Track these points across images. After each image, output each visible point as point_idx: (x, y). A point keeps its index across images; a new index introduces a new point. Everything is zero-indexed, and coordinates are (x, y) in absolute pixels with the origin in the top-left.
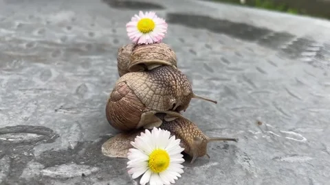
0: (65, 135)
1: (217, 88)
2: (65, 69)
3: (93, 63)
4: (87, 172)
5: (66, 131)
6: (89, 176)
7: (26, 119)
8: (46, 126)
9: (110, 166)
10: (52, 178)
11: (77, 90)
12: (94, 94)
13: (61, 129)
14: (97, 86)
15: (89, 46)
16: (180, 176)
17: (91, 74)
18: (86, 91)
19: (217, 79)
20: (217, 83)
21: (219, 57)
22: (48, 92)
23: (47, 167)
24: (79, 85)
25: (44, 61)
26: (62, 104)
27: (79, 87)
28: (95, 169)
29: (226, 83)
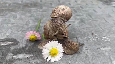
0: (21, 42)
1: (78, 19)
2: (22, 14)
3: (32, 11)
4: (29, 56)
5: (22, 40)
6: (29, 58)
7: (8, 36)
8: (15, 38)
9: (37, 54)
10: (16, 59)
11: (26, 23)
12: (32, 24)
13: (20, 39)
14: (34, 21)
15: (31, 4)
16: (62, 57)
17: (32, 16)
18: (29, 23)
19: (78, 16)
20: (78, 17)
21: (80, 6)
22: (16, 24)
23: (15, 55)
24: (27, 21)
25: (15, 11)
26: (21, 29)
27: (27, 22)
28: (32, 55)
29: (81, 17)
